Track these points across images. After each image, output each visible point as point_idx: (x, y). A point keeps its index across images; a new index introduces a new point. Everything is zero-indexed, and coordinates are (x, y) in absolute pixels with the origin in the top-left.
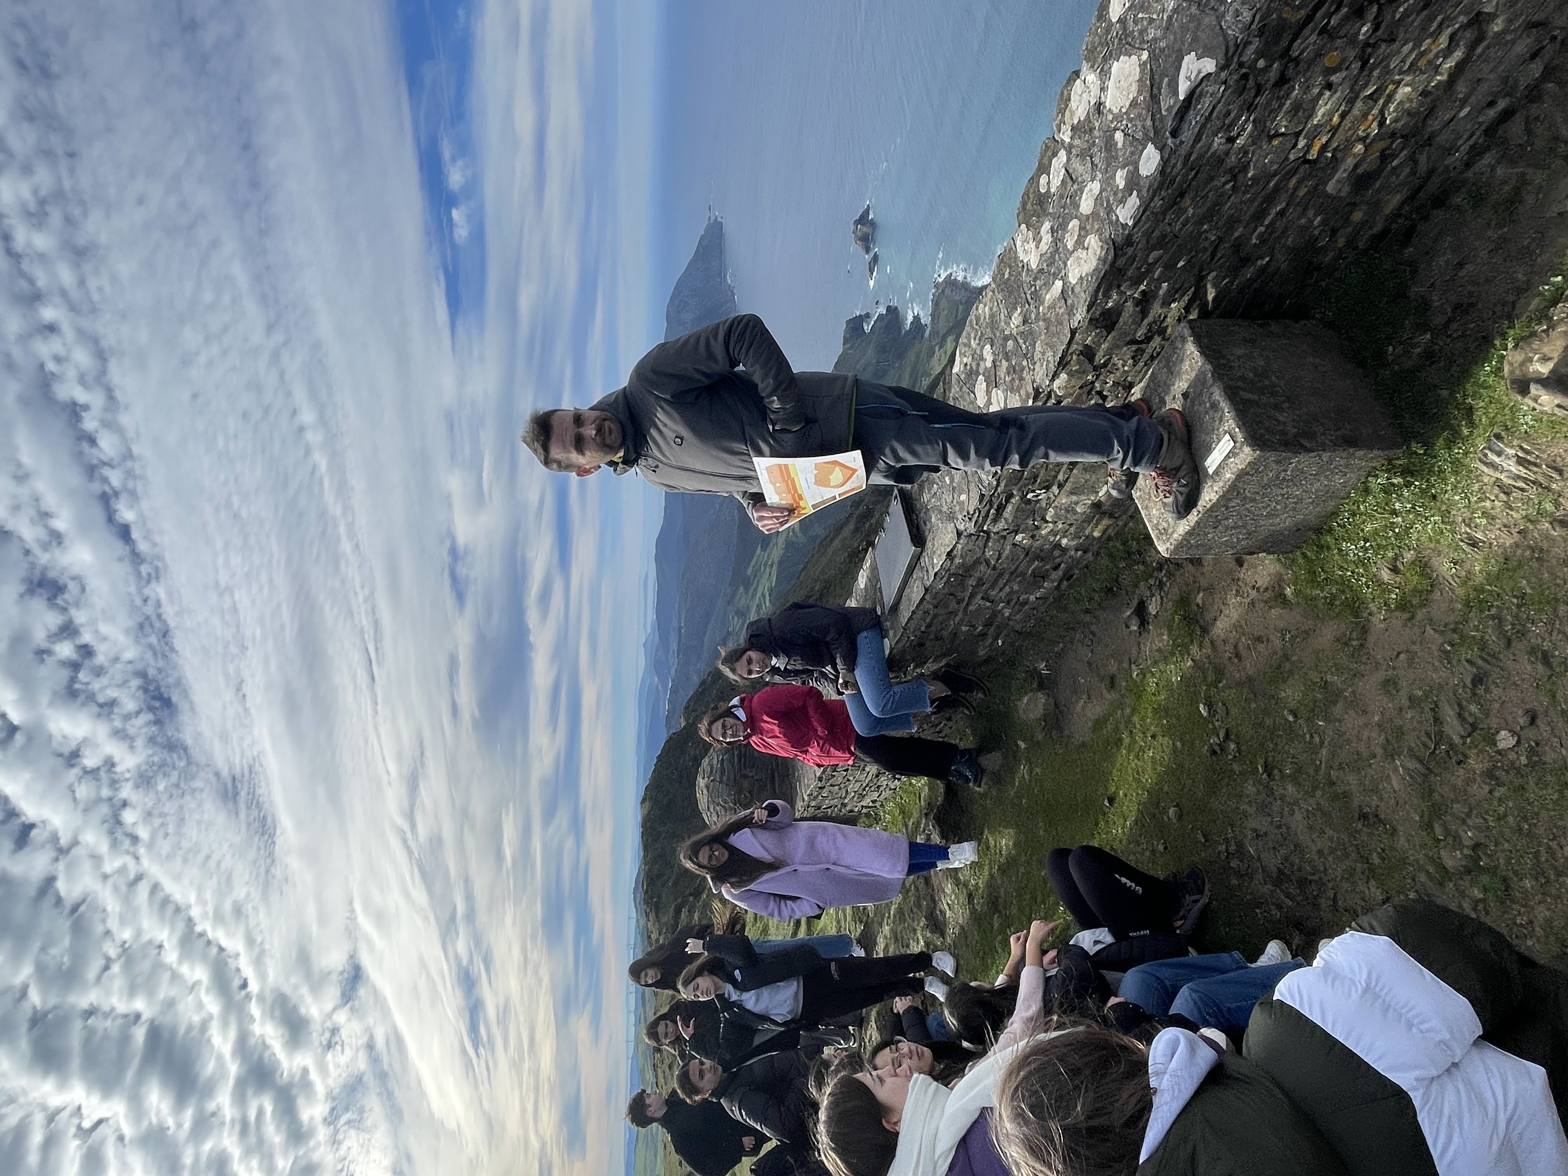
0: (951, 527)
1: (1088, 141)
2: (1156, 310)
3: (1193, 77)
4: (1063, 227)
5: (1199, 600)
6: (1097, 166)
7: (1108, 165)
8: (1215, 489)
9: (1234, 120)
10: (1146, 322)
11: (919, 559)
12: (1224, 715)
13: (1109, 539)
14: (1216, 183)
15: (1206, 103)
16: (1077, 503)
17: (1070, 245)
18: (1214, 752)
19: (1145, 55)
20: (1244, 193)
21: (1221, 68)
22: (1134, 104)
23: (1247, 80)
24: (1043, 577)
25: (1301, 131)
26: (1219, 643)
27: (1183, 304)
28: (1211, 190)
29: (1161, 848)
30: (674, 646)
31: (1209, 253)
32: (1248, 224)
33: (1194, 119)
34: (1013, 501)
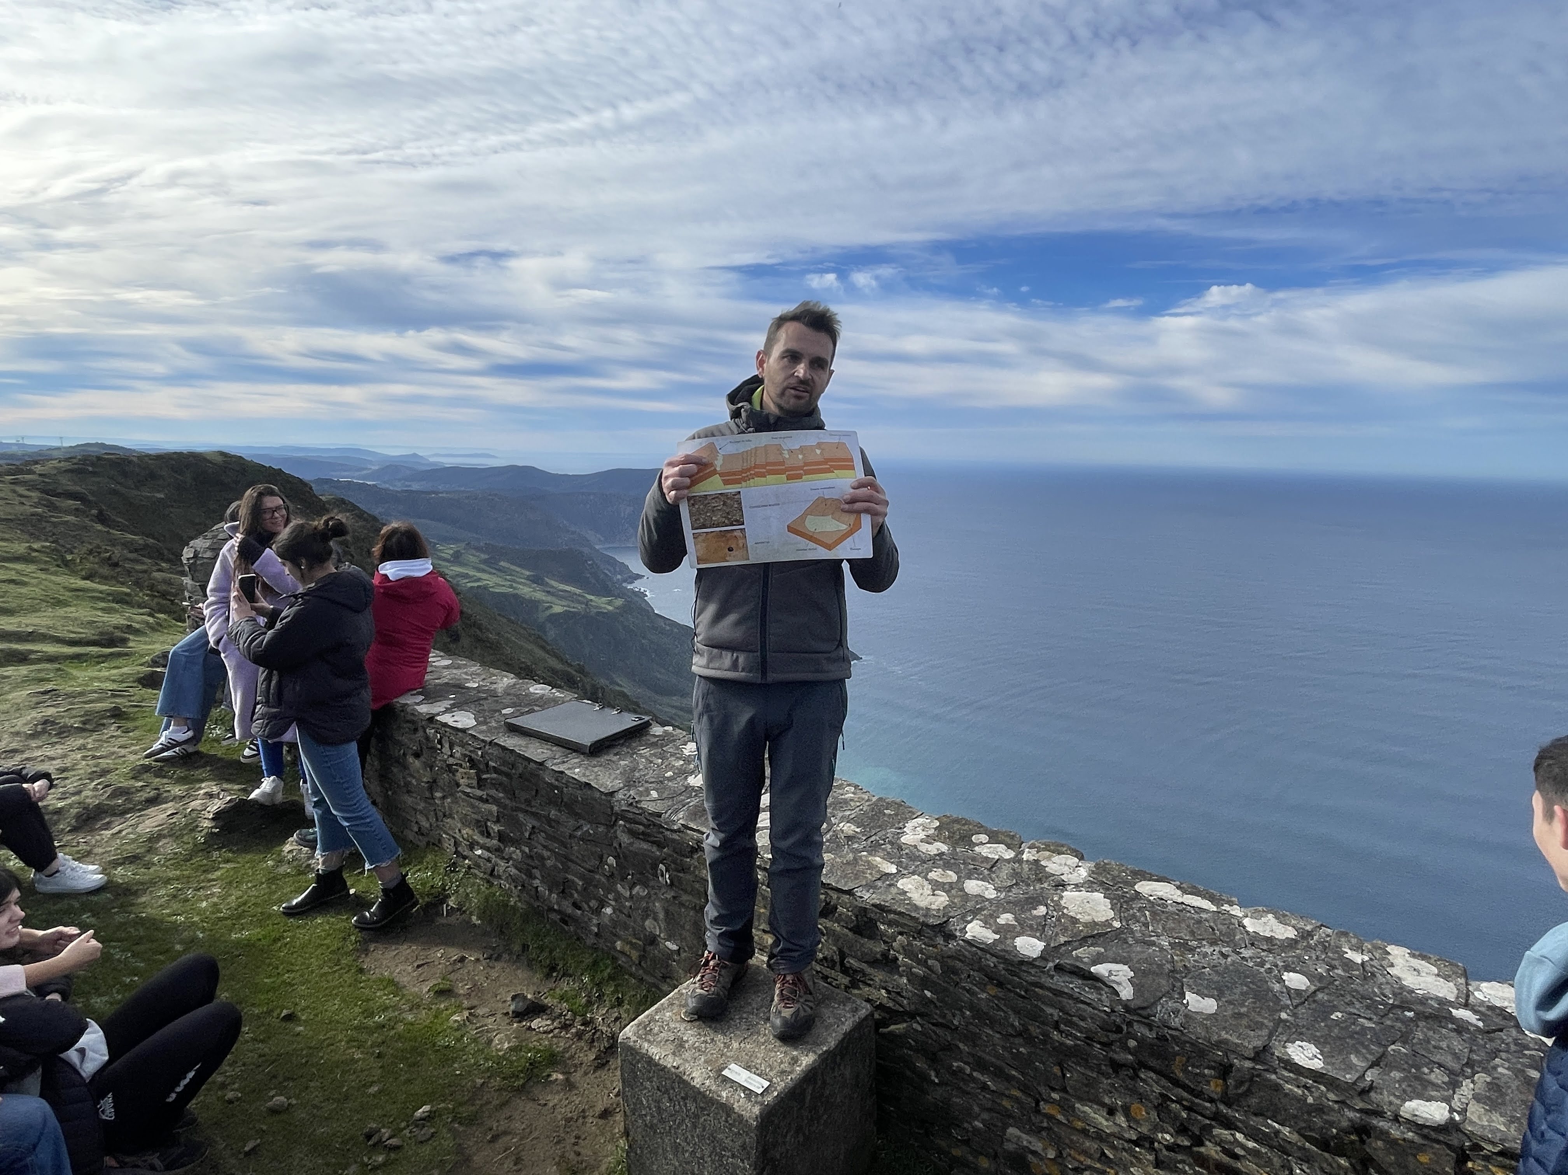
0: (618, 783)
1: (1029, 878)
2: (879, 976)
3: (1113, 978)
4: (947, 866)
5: (555, 1076)
6: (1010, 891)
7: (1015, 903)
8: (707, 1082)
9: (1077, 1025)
10: (864, 966)
11: (575, 751)
12: (420, 1138)
13: (614, 959)
14: (1012, 1016)
15: (1091, 995)
16: (655, 919)
17: (932, 875)
18: (369, 1137)
19: (1117, 924)
20: (1003, 1047)
21: (1126, 1005)
22: (1074, 921)
23: (1116, 1032)
24: (563, 892)
25: (1066, 1092)
26: (506, 1112)
27: (885, 1001)
28: (1005, 1012)
29: (230, 1095)
30: (415, 486)
31: (940, 1020)
32: (973, 1055)
33: (1074, 985)
34: (654, 849)
